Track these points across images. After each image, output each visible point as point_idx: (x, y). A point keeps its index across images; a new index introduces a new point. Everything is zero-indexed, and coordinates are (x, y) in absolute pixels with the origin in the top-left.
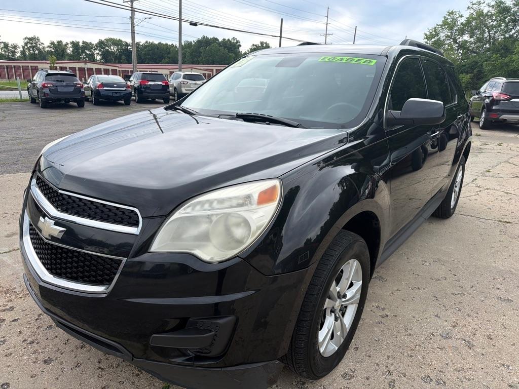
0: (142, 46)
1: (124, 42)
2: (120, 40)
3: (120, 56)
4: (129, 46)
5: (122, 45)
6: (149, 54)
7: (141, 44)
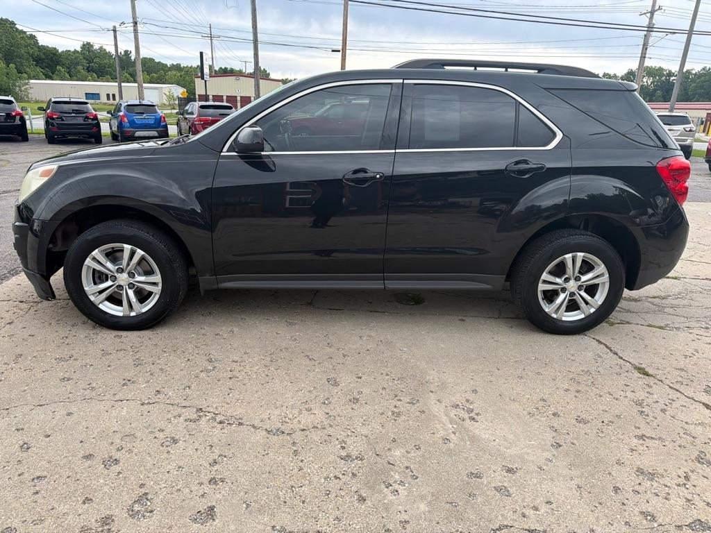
0: (695, 74)
1: (665, 70)
2: (661, 69)
3: (655, 91)
4: (673, 76)
5: (661, 75)
6: (702, 87)
7: (694, 72)
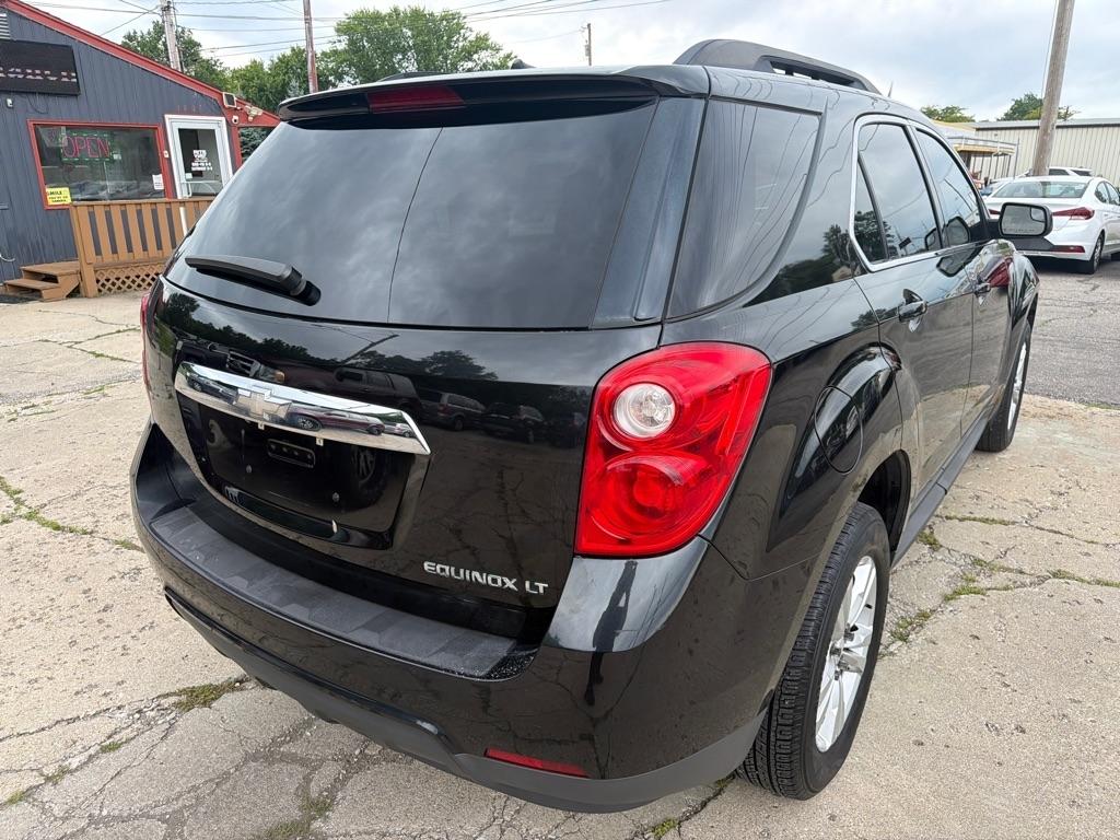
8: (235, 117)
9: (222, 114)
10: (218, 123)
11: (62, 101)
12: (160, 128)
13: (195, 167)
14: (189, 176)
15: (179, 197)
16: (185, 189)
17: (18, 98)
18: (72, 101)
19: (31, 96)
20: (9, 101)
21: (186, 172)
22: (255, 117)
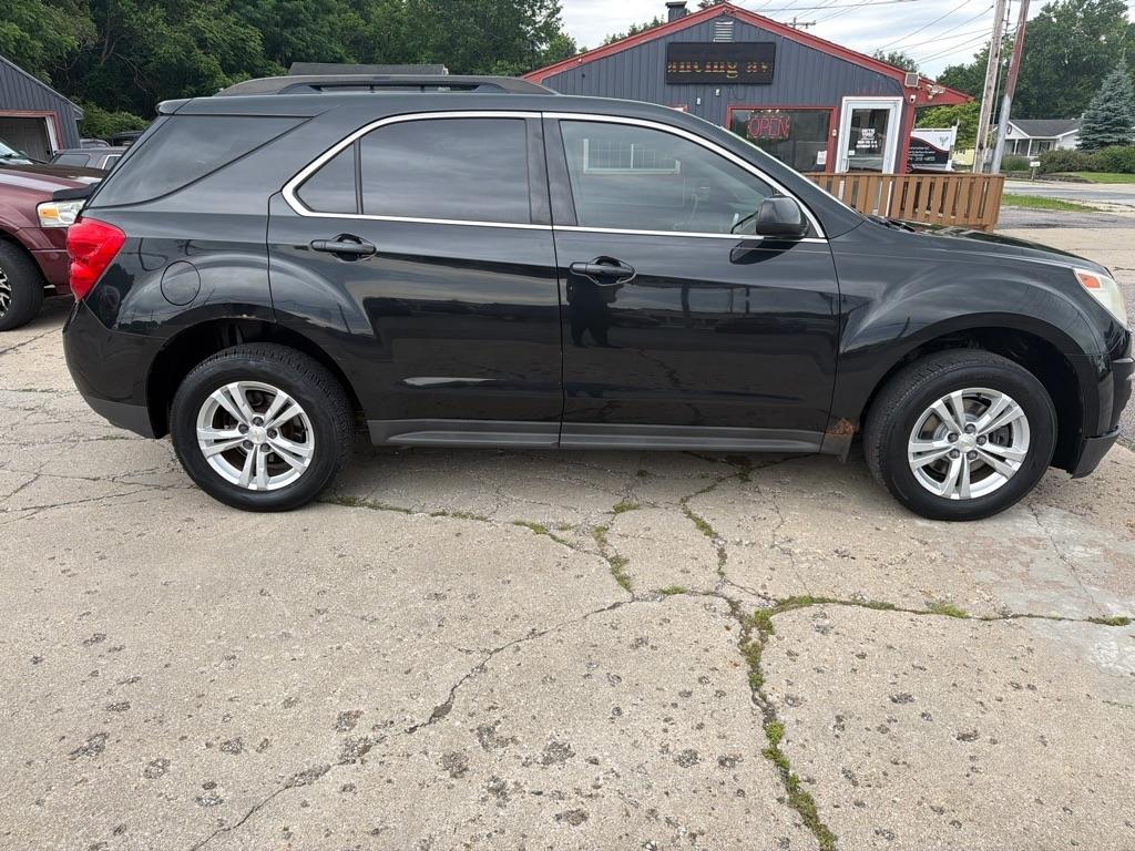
8: (913, 97)
9: (902, 95)
10: (895, 103)
11: (757, 89)
12: (835, 110)
13: (861, 144)
14: (852, 153)
15: (837, 172)
16: (844, 165)
17: (725, 88)
18: (766, 89)
19: (735, 86)
20: (718, 91)
21: (850, 149)
22: (936, 95)
